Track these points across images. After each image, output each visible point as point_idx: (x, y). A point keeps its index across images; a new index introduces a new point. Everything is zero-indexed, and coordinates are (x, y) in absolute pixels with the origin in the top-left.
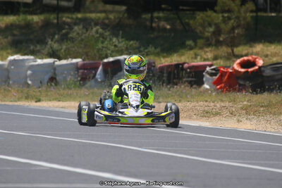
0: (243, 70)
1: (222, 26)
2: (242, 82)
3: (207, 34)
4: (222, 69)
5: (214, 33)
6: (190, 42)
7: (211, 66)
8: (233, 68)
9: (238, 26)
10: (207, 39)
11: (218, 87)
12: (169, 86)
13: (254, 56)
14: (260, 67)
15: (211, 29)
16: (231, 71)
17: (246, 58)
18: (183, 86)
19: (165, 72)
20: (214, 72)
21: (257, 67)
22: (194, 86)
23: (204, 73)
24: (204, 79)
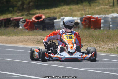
0: (37, 20)
1: (25, 1)
2: (36, 26)
3: (18, 5)
4: (27, 20)
5: (21, 4)
6: (11, 9)
7: (22, 19)
8: (32, 20)
9: (32, 1)
10: (18, 7)
11: (26, 28)
12: (5, 28)
13: (41, 14)
14: (44, 19)
15: (20, 3)
16: (31, 21)
17: (37, 15)
18: (11, 28)
19: (3, 22)
20: (24, 21)
21: (42, 19)
22: (16, 28)
23: (20, 22)
24: (20, 24)
